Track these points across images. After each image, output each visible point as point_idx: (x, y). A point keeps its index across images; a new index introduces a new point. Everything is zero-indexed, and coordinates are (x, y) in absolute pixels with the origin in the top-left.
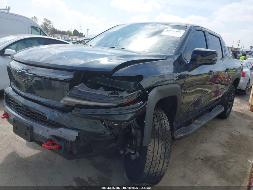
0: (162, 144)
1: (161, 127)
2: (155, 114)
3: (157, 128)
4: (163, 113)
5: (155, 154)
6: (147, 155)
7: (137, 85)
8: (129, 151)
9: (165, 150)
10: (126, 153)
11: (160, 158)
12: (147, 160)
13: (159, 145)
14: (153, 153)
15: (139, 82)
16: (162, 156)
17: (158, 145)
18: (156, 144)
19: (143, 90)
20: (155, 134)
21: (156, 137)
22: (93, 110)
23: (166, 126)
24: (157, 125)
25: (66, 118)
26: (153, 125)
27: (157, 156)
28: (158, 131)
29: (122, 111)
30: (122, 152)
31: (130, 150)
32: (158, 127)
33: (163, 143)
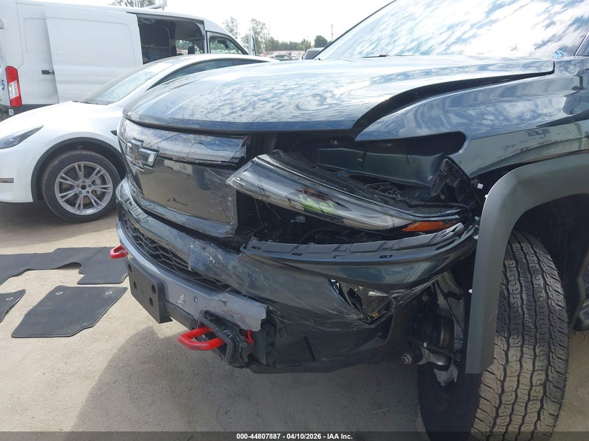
0: (535, 356)
1: (532, 300)
2: (510, 254)
3: (516, 301)
4: (541, 253)
5: (511, 384)
6: (482, 386)
7: (443, 167)
8: (428, 357)
9: (544, 373)
10: (421, 363)
11: (529, 400)
12: (482, 401)
13: (525, 356)
14: (503, 382)
15: (450, 156)
16: (533, 393)
17: (522, 356)
18: (514, 354)
19: (466, 182)
20: (509, 322)
21: (512, 332)
22: (297, 247)
23: (552, 294)
24: (519, 290)
25: (234, 267)
26: (502, 291)
27: (516, 391)
28: (520, 310)
29: (387, 253)
30: (408, 359)
31: (431, 354)
32: (522, 298)
33: (538, 351)
